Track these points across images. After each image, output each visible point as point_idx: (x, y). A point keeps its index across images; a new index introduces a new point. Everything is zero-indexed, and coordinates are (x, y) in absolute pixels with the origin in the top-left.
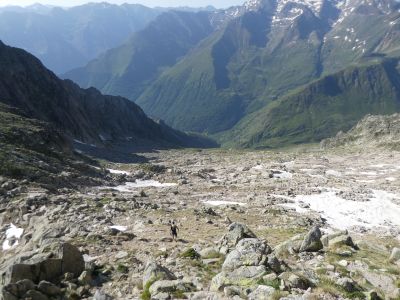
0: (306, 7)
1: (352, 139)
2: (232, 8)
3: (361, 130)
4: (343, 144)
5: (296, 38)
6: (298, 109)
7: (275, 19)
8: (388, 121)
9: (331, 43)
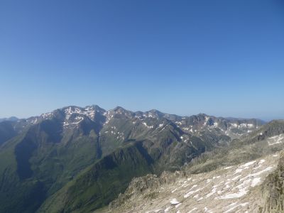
0: (85, 116)
1: (128, 197)
2: (32, 118)
3: (132, 189)
4: (123, 203)
5: (81, 134)
6: (89, 184)
7: (65, 124)
8: (145, 180)
9: (104, 136)
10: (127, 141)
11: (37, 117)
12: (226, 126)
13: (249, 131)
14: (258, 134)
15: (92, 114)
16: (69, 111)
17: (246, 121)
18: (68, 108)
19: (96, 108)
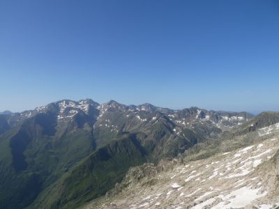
0: (79, 109)
1: (126, 186)
2: (26, 112)
3: (129, 178)
4: (121, 191)
5: (75, 128)
6: (85, 175)
7: (59, 117)
8: (142, 169)
9: (99, 129)
10: (122, 133)
11: (31, 111)
12: (217, 118)
13: (239, 124)
14: (249, 126)
15: (86, 108)
16: (63, 105)
17: (236, 114)
18: (62, 101)
19: (90, 102)
